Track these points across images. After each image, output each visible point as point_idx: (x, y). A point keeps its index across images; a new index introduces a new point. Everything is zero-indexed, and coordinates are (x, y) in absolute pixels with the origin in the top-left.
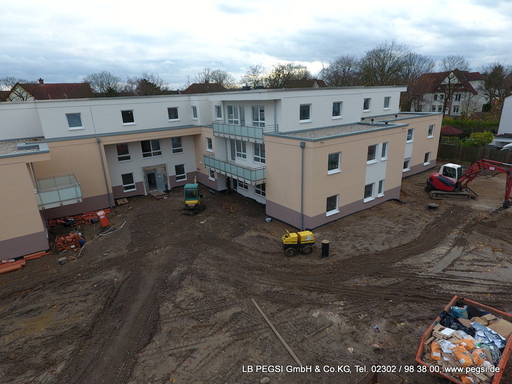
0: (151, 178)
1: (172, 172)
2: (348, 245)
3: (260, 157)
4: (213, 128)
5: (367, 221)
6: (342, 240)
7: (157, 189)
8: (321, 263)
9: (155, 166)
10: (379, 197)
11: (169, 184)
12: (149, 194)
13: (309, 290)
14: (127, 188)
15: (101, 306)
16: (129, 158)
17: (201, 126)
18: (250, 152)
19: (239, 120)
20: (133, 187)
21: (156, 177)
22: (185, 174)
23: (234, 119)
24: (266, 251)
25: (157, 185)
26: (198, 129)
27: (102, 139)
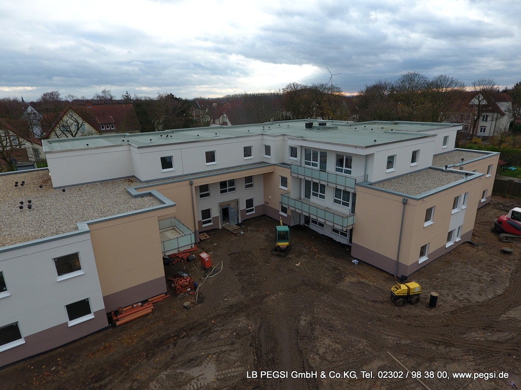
0: (225, 212)
1: (243, 206)
2: (448, 295)
3: (341, 200)
4: (290, 168)
5: (453, 267)
6: (440, 289)
7: (229, 223)
8: (432, 314)
9: (230, 201)
10: (457, 241)
11: (240, 218)
12: (223, 228)
13: (435, 344)
14: (204, 223)
15: (253, 356)
16: (208, 195)
17: (274, 165)
18: (330, 195)
19: (318, 163)
20: (210, 221)
21: (230, 212)
22: (254, 207)
23: (312, 162)
24: (375, 299)
25: (230, 219)
26: (272, 167)
27: (194, 181)
